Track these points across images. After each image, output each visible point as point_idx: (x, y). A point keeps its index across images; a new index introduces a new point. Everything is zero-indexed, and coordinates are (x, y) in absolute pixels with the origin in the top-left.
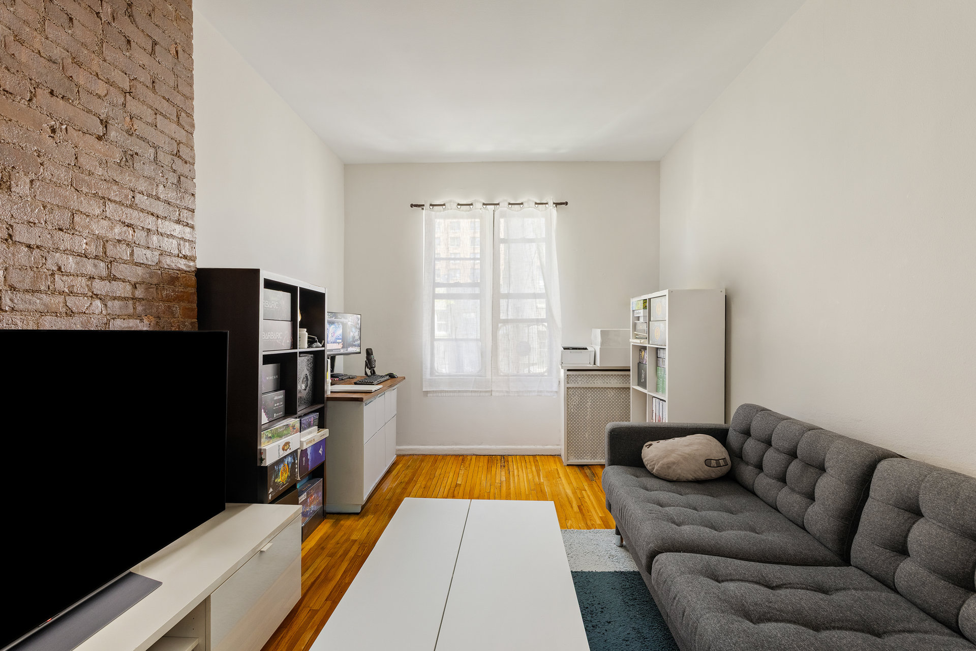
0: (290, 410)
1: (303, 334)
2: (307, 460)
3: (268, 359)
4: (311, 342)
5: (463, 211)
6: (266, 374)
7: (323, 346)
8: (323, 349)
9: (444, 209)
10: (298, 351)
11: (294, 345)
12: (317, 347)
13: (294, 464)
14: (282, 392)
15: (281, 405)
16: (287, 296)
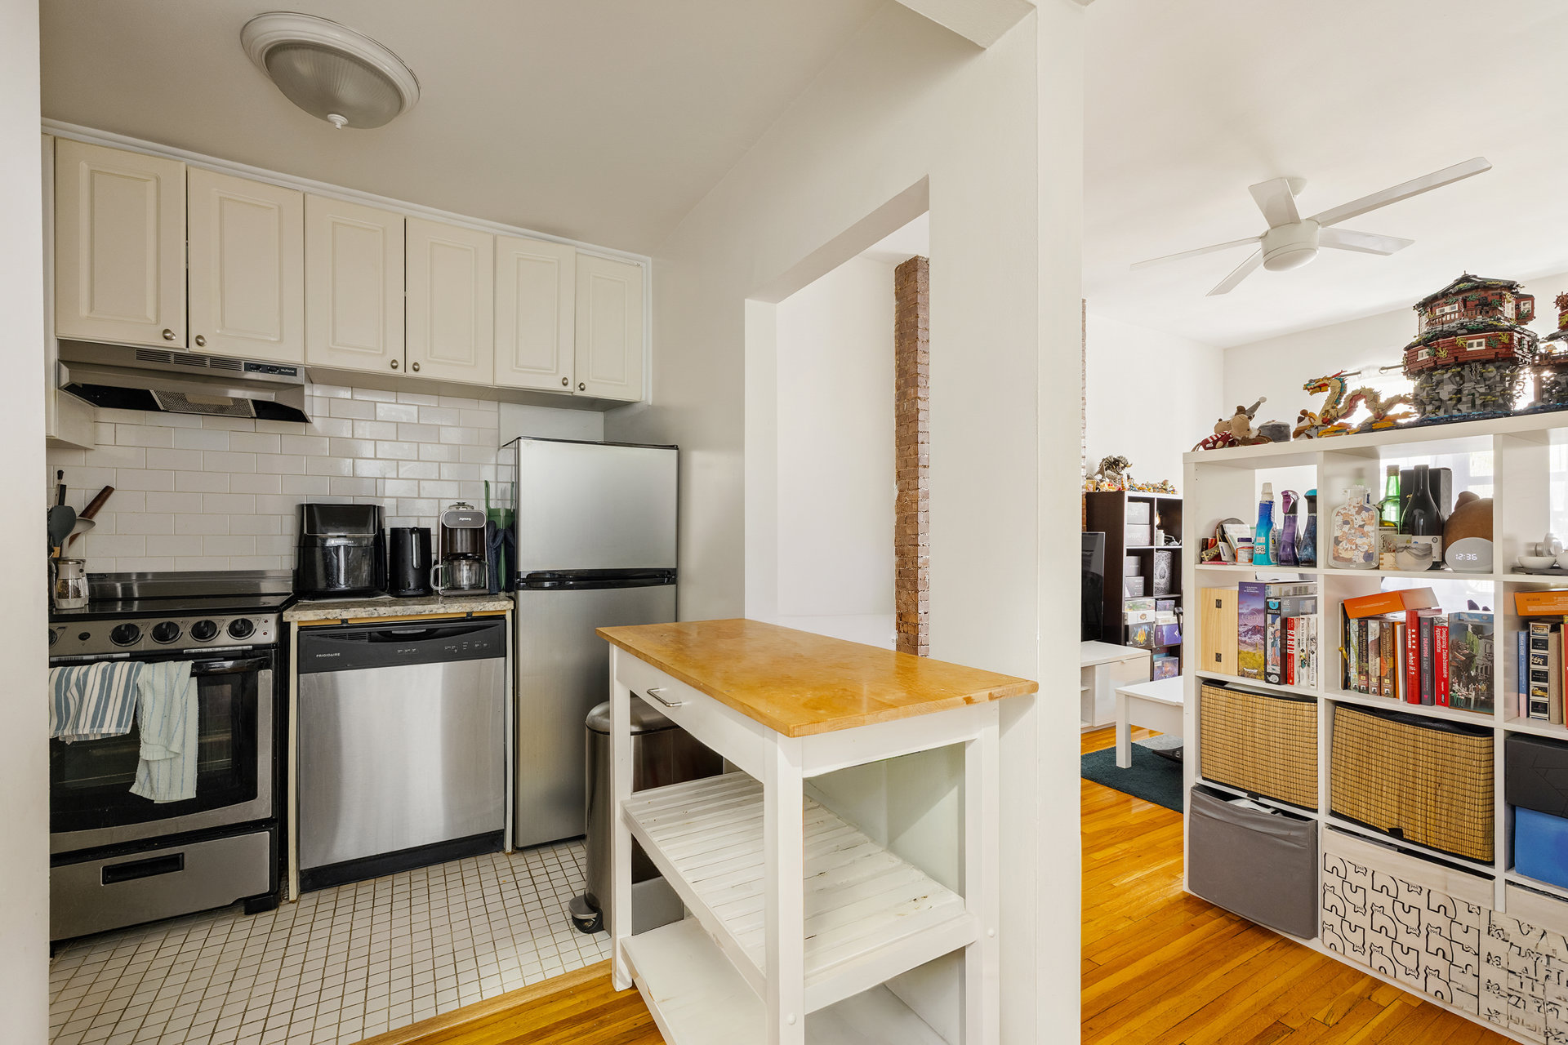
0: (1148, 591)
1: (1160, 535)
2: (1162, 635)
3: (1131, 552)
4: (1168, 541)
5: (1391, 375)
6: (1130, 564)
7: (1181, 545)
8: (1180, 547)
9: (1360, 378)
10: (1155, 547)
11: (1152, 543)
12: (1174, 545)
13: (1149, 633)
14: (1142, 578)
15: (1141, 587)
16: (1147, 505)
